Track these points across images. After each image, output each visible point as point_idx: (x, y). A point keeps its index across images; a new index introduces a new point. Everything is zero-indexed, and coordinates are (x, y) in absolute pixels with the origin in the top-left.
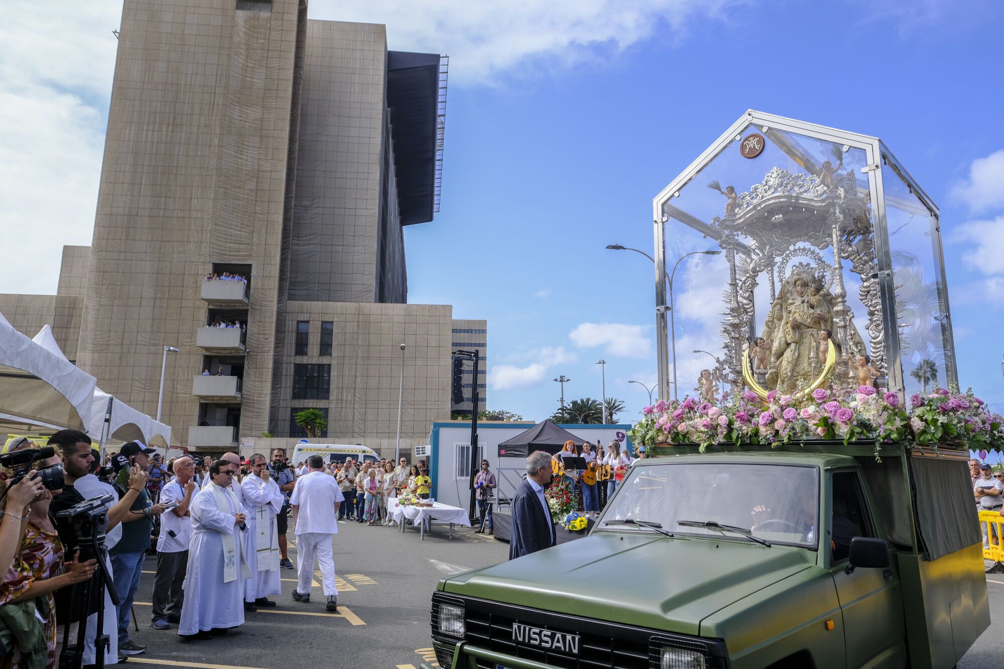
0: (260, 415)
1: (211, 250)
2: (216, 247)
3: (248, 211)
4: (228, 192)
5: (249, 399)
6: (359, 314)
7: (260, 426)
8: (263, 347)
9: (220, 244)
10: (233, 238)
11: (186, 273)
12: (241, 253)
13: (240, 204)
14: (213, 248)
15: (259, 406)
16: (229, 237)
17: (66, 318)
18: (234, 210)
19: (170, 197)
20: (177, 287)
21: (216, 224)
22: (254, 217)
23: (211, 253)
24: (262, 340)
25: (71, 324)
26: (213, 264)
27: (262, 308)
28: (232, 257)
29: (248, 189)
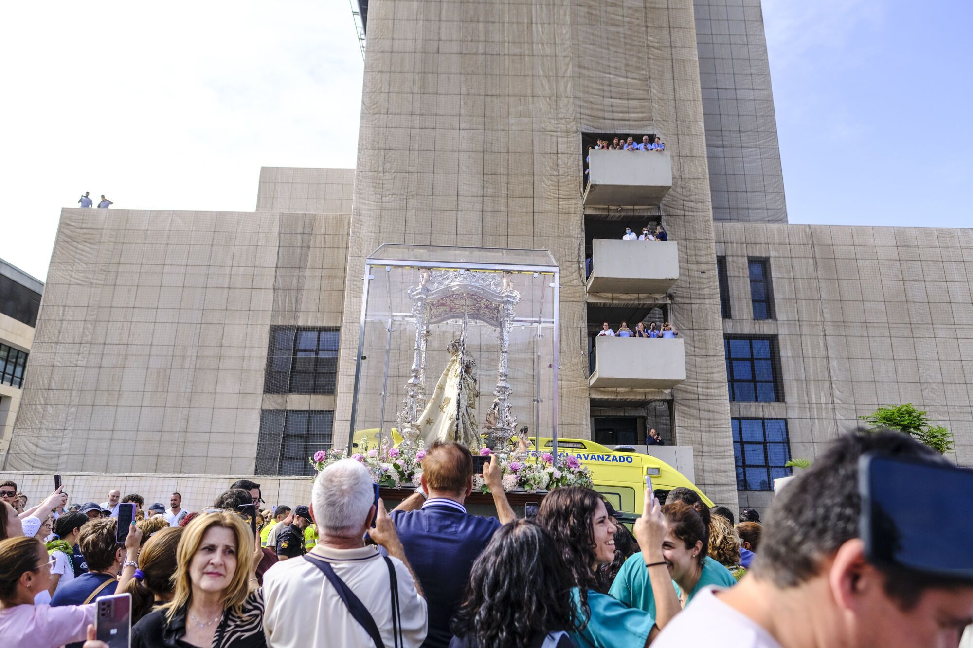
0: (714, 426)
1: (578, 110)
2: (585, 104)
3: (636, 43)
4: (594, 12)
5: (687, 392)
6: (813, 245)
7: (718, 449)
8: (699, 289)
9: (591, 99)
10: (614, 89)
11: (536, 150)
12: (632, 115)
13: (618, 32)
14: (580, 107)
15: (711, 407)
16: (606, 88)
17: (298, 250)
18: (610, 42)
19: (493, 22)
20: (523, 175)
21: (580, 66)
22: (648, 53)
23: (578, 116)
24: (696, 274)
25: (306, 262)
26: (584, 134)
27: (687, 213)
28: (616, 123)
29: (630, 8)
